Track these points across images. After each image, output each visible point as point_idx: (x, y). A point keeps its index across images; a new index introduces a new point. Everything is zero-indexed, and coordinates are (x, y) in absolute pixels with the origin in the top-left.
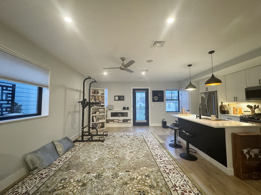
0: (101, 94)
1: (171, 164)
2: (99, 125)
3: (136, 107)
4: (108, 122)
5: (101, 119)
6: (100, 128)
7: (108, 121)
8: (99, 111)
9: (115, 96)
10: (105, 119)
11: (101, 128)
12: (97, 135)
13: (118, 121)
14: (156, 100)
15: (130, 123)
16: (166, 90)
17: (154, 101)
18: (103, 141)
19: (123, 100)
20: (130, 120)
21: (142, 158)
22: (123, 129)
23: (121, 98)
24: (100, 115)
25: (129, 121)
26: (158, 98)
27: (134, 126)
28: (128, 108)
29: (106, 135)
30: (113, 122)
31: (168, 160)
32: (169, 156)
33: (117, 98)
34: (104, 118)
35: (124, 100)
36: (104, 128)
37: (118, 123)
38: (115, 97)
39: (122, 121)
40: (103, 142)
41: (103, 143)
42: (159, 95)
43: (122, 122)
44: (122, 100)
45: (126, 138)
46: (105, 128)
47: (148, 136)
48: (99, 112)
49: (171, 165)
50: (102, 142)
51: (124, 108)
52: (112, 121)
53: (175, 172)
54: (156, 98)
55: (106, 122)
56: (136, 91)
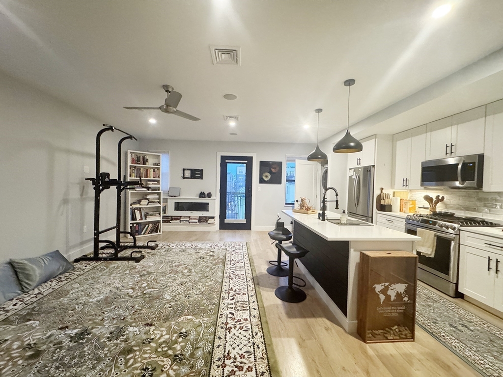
0: (154, 165)
1: (246, 310)
2: (148, 226)
3: (226, 193)
4: (168, 222)
5: (152, 215)
6: (148, 233)
10: (162, 215)
11: (151, 233)
12: (135, 246)
16: (288, 161)
20: (213, 218)
23: (196, 174)
26: (270, 177)
27: (222, 230)
28: (209, 195)
30: (178, 221)
31: (247, 300)
32: (252, 293)
33: (188, 174)
35: (202, 179)
36: (159, 233)
37: (189, 222)
38: (185, 171)
42: (273, 170)
43: (197, 221)
44: (199, 178)
45: (191, 254)
47: (237, 251)
48: (147, 201)
51: (202, 195)
53: (244, 327)
55: (164, 222)
56: (226, 161)
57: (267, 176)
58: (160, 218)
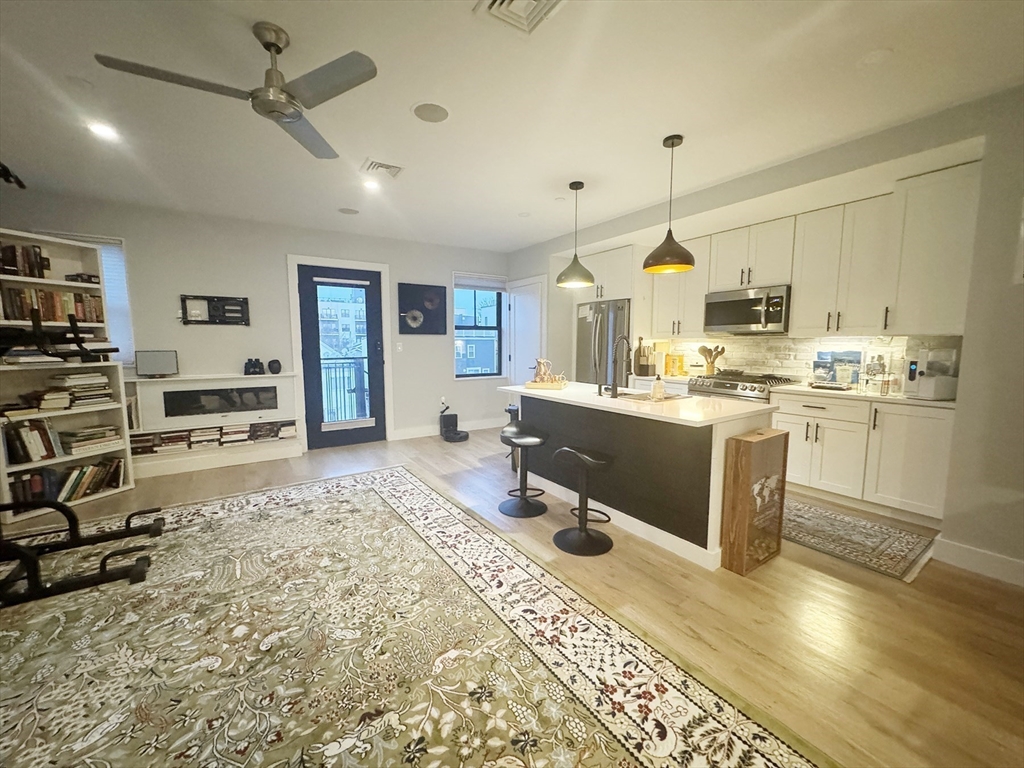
0: (69, 278)
1: (546, 594)
2: (82, 474)
3: (319, 359)
4: (149, 450)
5: (89, 438)
6: (85, 495)
7: (144, 445)
8: (64, 389)
9: (184, 299)
10: (127, 432)
11: (93, 493)
12: (75, 540)
13: (221, 436)
14: (414, 325)
15: (293, 437)
16: (457, 285)
17: (405, 329)
18: (135, 575)
19: (244, 320)
20: (292, 423)
21: (416, 607)
22: (252, 473)
23: (226, 311)
24: (74, 410)
25: (285, 432)
26: (422, 320)
27: (315, 451)
28: (275, 367)
29: (154, 530)
30: (183, 445)
31: (527, 577)
32: (523, 561)
33: (198, 310)
34: (118, 431)
35: (247, 324)
36: (122, 488)
37: (221, 444)
38: (189, 303)
39: (243, 432)
40: (143, 579)
41: (138, 587)
42: (428, 305)
43: (245, 436)
44: (237, 323)
45: (294, 520)
46: (132, 485)
47: (402, 488)
48: (66, 395)
49: (548, 597)
50: (133, 582)
51: (253, 367)
52: (180, 439)
53: (577, 625)
54: (415, 319)
55: (135, 452)
56: (316, 279)
57: (417, 319)
58: (123, 444)
